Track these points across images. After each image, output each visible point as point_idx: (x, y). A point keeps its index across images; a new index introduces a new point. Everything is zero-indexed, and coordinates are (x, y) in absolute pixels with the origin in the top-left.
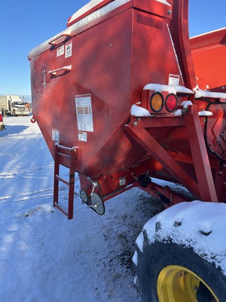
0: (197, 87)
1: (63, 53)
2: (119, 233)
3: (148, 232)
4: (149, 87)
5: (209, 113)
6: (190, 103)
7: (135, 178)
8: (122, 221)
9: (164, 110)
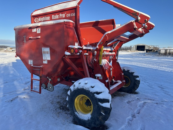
0: (84, 46)
1: (36, 31)
2: (57, 101)
3: (71, 89)
4: (70, 46)
5: (87, 54)
6: (82, 51)
7: (63, 78)
8: (58, 98)
9: (74, 53)
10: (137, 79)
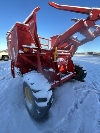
1: (10, 37)
4: (23, 46)
5: (45, 53)
9: (29, 52)
10: (85, 72)
